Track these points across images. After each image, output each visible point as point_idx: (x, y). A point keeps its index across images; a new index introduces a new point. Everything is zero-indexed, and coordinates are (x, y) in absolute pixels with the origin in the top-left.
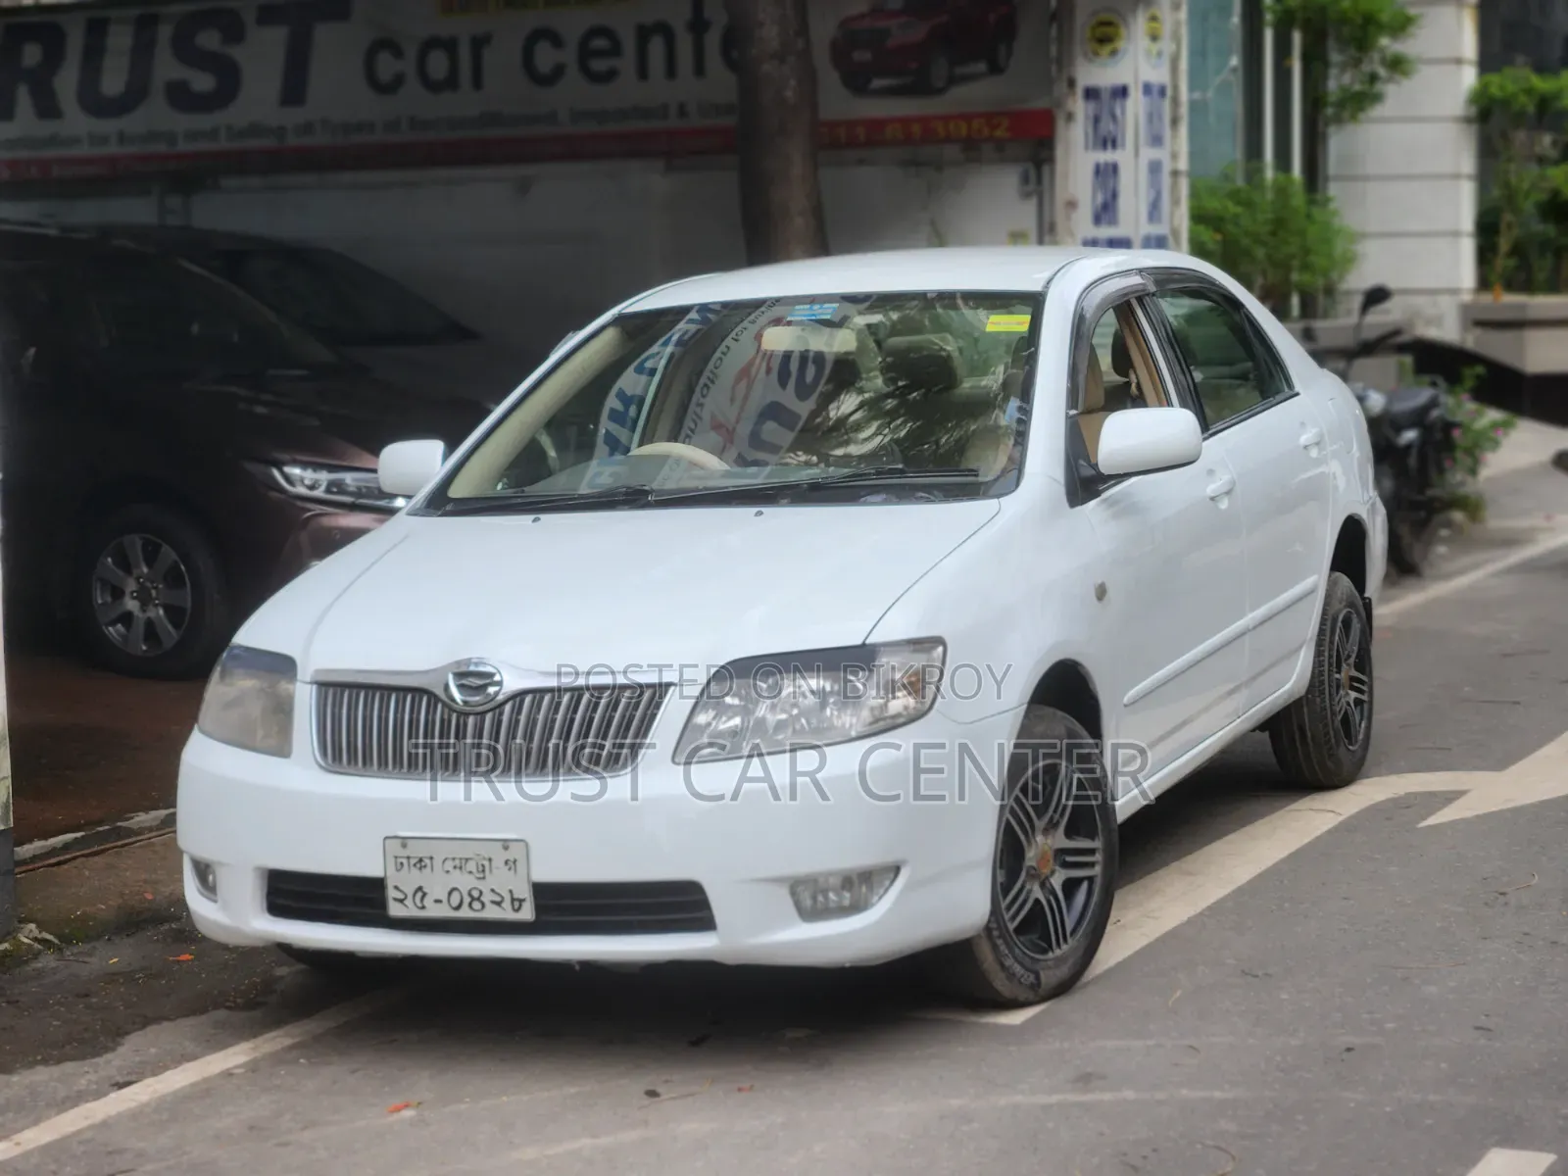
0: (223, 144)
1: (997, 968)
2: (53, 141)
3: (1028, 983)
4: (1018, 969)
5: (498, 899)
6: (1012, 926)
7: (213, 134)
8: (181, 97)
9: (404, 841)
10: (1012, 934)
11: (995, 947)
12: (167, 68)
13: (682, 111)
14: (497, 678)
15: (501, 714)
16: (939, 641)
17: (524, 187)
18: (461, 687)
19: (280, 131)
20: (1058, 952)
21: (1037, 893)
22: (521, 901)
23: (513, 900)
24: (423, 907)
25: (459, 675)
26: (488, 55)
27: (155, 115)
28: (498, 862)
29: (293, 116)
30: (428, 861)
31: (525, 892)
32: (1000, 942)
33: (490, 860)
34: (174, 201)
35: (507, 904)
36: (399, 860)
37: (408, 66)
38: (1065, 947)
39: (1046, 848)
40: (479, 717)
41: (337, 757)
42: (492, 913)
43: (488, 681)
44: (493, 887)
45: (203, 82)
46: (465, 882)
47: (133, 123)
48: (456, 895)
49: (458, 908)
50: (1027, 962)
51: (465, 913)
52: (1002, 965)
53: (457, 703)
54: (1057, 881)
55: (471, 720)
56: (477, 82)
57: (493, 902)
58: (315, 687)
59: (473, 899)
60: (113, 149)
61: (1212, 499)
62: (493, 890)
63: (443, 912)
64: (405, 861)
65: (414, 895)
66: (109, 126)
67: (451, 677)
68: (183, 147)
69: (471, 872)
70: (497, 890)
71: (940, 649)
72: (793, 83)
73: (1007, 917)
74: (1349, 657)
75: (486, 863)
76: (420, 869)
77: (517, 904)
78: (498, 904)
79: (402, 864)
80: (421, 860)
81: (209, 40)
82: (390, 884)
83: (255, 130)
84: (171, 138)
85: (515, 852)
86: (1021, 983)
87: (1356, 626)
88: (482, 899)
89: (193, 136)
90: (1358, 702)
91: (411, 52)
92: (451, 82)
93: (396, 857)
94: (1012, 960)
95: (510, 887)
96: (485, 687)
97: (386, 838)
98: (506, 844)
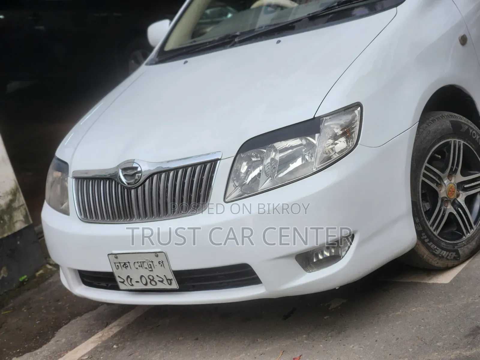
1: (431, 256)
3: (452, 258)
4: (444, 253)
5: (161, 280)
6: (436, 233)
9: (116, 256)
10: (438, 237)
11: (428, 248)
14: (139, 169)
15: (144, 187)
16: (358, 105)
18: (125, 176)
21: (450, 209)
22: (171, 280)
23: (167, 280)
24: (132, 285)
25: (124, 170)
28: (156, 263)
30: (128, 264)
31: (171, 276)
32: (430, 244)
33: (152, 262)
35: (165, 282)
36: (117, 264)
38: (472, 231)
39: (451, 185)
40: (136, 189)
41: (86, 216)
42: (160, 286)
43: (135, 171)
44: (158, 275)
46: (146, 273)
48: (143, 279)
49: (146, 284)
50: (450, 248)
51: (149, 287)
52: (435, 255)
53: (124, 184)
54: (461, 200)
55: (133, 191)
57: (159, 281)
58: (74, 180)
59: (151, 280)
62: (157, 276)
63: (140, 286)
64: (119, 264)
65: (127, 280)
67: (120, 171)
69: (146, 268)
70: (159, 276)
71: (359, 108)
73: (432, 229)
75: (151, 263)
76: (126, 268)
77: (169, 281)
78: (162, 282)
79: (118, 266)
80: (125, 264)
82: (116, 275)
85: (161, 258)
86: (448, 259)
88: (154, 280)
93: (115, 263)
94: (440, 250)
95: (164, 274)
96: (134, 175)
97: (108, 255)
98: (156, 254)
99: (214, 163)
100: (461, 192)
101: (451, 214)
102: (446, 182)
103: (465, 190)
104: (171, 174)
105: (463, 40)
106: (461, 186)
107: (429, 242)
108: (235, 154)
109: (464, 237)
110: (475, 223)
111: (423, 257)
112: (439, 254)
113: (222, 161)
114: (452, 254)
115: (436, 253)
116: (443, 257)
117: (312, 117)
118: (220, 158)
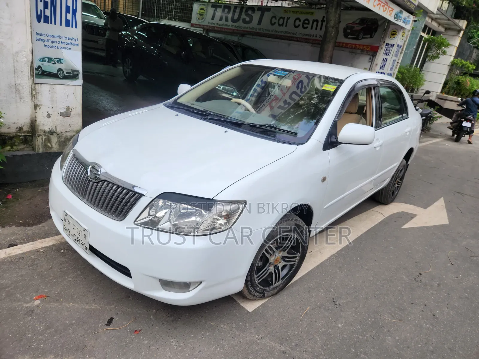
0: (248, 30)
2: (226, 25)
3: (260, 297)
7: (247, 28)
8: (244, 21)
9: (67, 215)
12: (243, 16)
13: (316, 37)
17: (289, 45)
18: (91, 171)
19: (256, 29)
20: (275, 285)
25: (93, 167)
26: (289, 21)
27: (240, 23)
29: (259, 27)
34: (241, 38)
37: (277, 21)
38: (278, 283)
45: (248, 19)
47: (236, 24)
55: (91, 183)
56: (286, 26)
60: (234, 28)
61: (375, 148)
66: (234, 24)
67: (90, 167)
68: (243, 29)
72: (334, 32)
74: (399, 177)
81: (250, 12)
83: (253, 28)
84: (242, 27)
87: (403, 171)
89: (245, 27)
90: (398, 187)
91: (278, 18)
92: (282, 25)
99: (141, 195)
100: (282, 261)
101: (271, 273)
102: (277, 254)
103: (285, 261)
104: (115, 187)
105: (324, 179)
106: (284, 258)
107: (250, 287)
108: (154, 197)
109: (272, 286)
110: (282, 279)
111: (244, 293)
112: (254, 294)
113: (145, 197)
114: (260, 295)
115: (252, 293)
116: (255, 296)
117: (212, 198)
118: (144, 195)
